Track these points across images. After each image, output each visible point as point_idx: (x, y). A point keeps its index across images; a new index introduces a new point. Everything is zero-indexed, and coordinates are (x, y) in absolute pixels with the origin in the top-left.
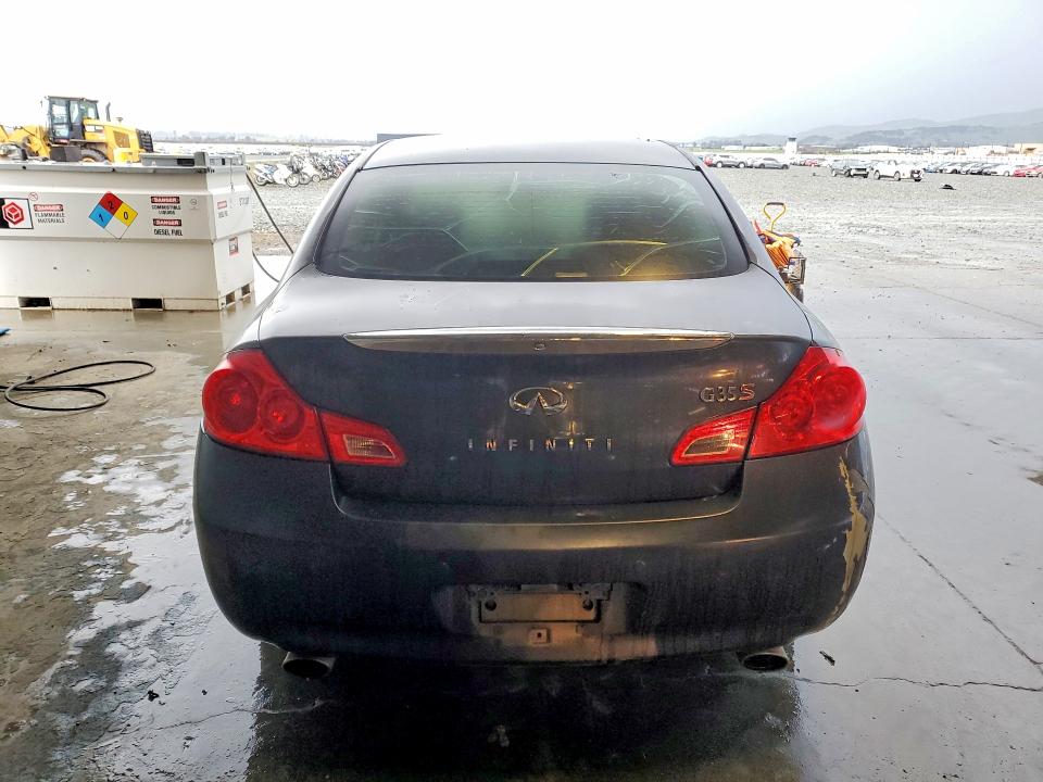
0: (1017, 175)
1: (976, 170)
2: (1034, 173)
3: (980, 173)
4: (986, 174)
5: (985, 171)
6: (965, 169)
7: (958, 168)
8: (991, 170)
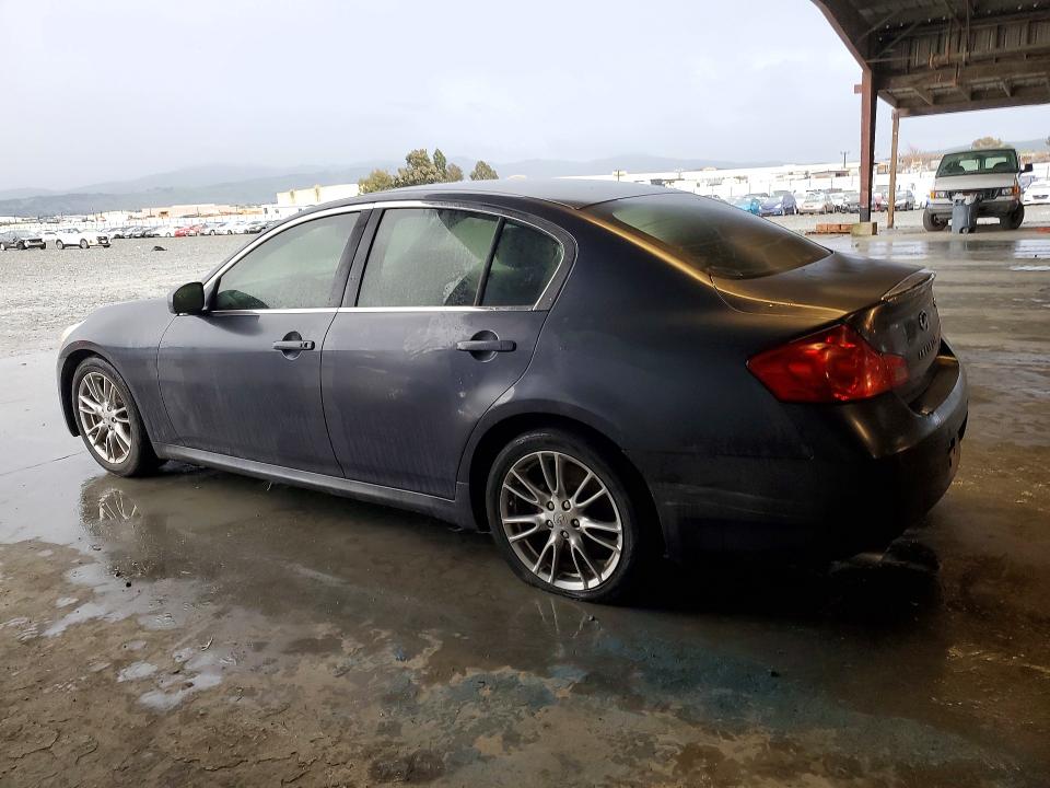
0: (178, 235)
1: (139, 233)
2: (192, 232)
3: (143, 236)
4: (149, 236)
5: (148, 233)
6: (128, 233)
7: (120, 233)
8: (153, 233)
